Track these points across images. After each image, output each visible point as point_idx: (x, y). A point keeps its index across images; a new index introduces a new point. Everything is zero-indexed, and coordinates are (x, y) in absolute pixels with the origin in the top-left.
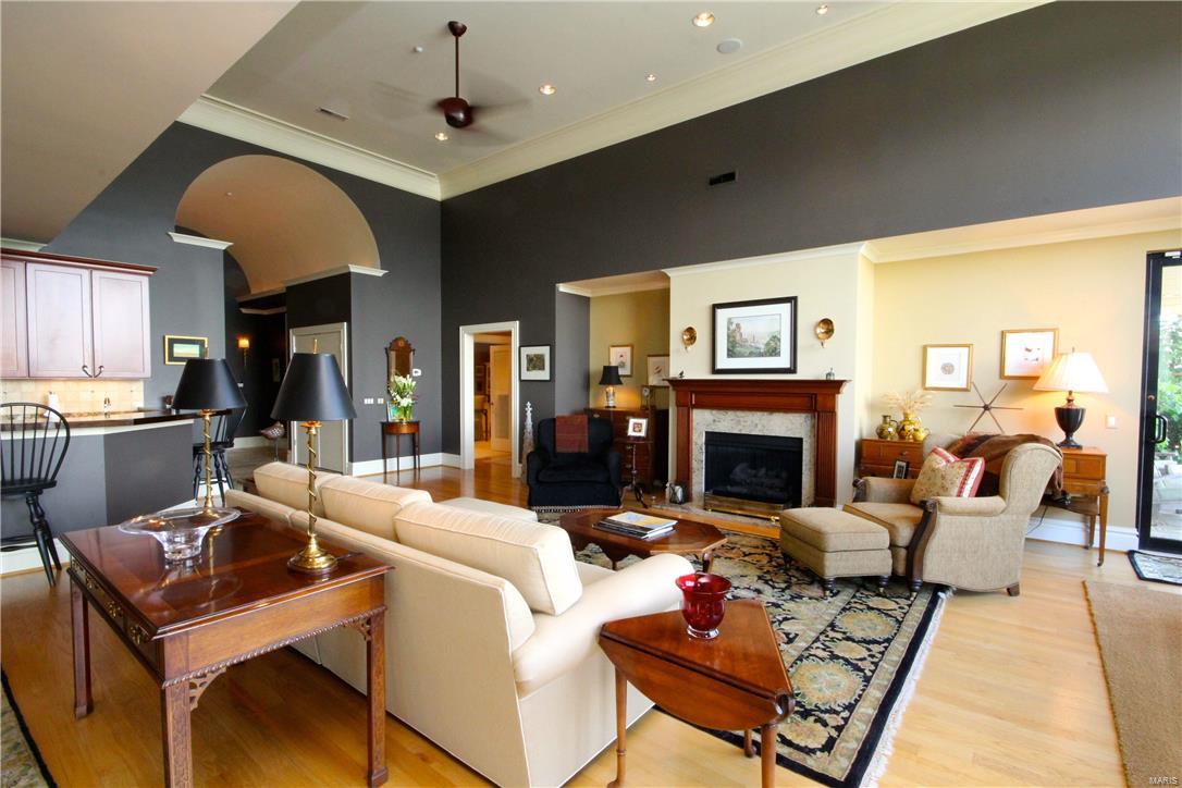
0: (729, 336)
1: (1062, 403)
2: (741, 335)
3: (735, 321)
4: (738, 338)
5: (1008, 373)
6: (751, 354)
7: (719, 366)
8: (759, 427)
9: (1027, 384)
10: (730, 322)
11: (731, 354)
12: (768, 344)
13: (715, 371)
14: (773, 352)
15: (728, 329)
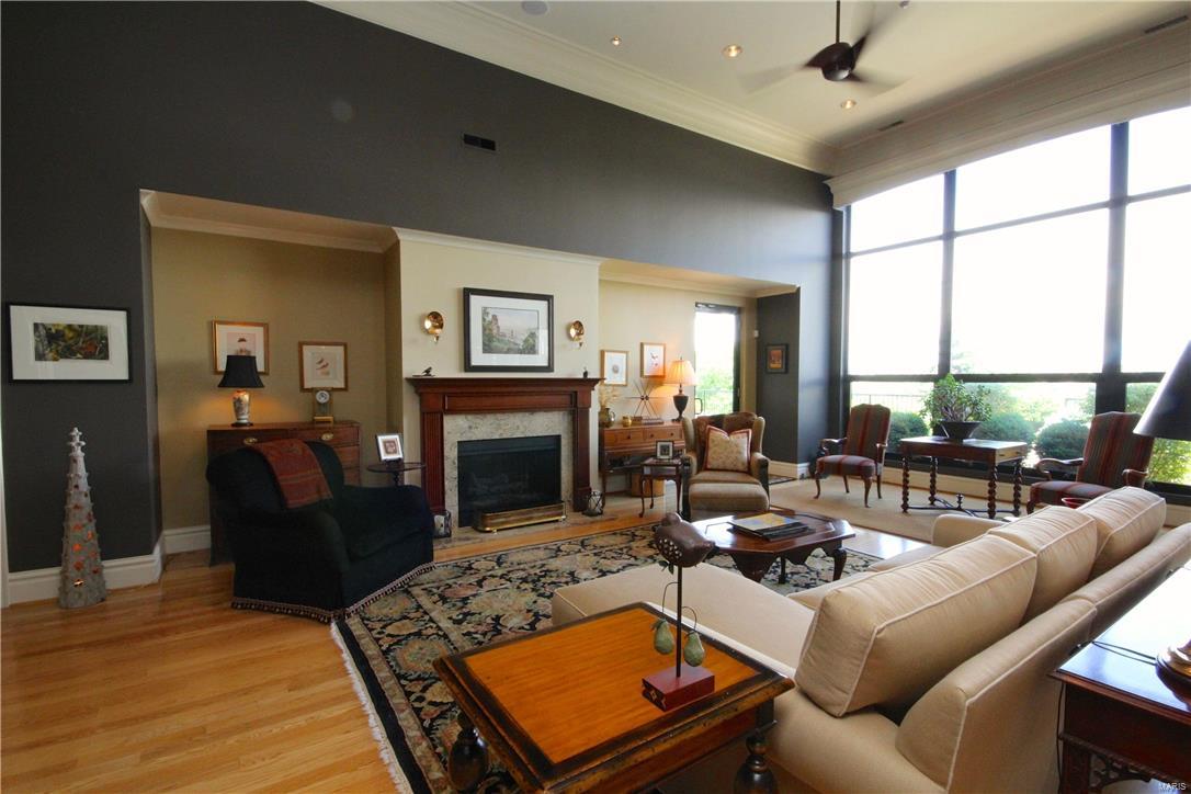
0: (484, 329)
1: (677, 393)
2: (498, 327)
3: (491, 312)
4: (495, 332)
5: (646, 374)
6: (508, 351)
7: (475, 362)
8: (522, 429)
9: (657, 380)
10: (485, 312)
11: (487, 349)
12: (526, 341)
13: (468, 367)
14: (531, 349)
15: (484, 320)
